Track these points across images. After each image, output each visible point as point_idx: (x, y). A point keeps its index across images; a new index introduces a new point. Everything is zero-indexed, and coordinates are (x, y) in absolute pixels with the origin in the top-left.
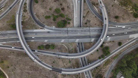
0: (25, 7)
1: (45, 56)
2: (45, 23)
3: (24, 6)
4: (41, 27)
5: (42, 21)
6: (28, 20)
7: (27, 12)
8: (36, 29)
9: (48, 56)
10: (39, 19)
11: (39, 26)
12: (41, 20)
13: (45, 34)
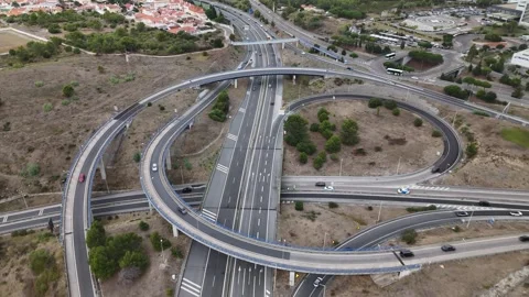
0: (349, 82)
3: (352, 80)
4: (288, 105)
7: (335, 86)
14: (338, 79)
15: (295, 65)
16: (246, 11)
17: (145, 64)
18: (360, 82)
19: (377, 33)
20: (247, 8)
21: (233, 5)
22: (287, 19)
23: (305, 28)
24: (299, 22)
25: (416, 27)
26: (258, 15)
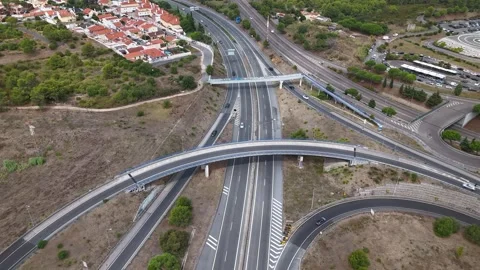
0: (393, 176)
1: (129, 223)
2: (318, 254)
3: (400, 173)
4: (294, 229)
5: (332, 238)
6: (331, 188)
7: (371, 182)
8: (287, 210)
9: (120, 236)
10: (345, 229)
11: (300, 223)
12: (340, 235)
13: (255, 242)
14: (374, 170)
15: (302, 136)
16: (232, 19)
17: (72, 127)
18: (414, 179)
19: (411, 61)
20: (234, 14)
21: (217, 9)
22: (283, 33)
23: (307, 49)
24: (299, 39)
25: (461, 50)
26: (246, 27)
